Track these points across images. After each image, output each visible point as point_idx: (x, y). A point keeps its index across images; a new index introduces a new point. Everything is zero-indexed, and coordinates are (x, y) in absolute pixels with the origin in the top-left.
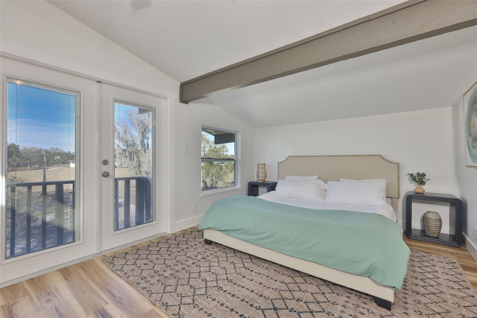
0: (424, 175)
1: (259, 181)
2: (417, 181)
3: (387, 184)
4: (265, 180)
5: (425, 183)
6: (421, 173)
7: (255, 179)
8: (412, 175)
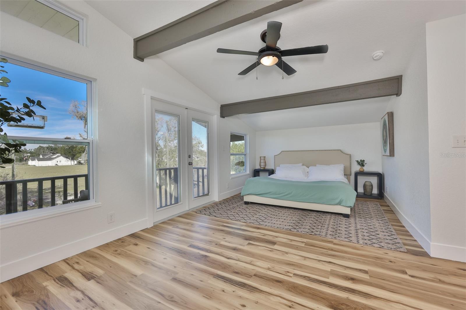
0: (364, 161)
1: (262, 169)
2: (360, 165)
3: (344, 167)
4: (265, 168)
5: (364, 166)
6: (362, 160)
7: (258, 167)
8: (357, 161)
